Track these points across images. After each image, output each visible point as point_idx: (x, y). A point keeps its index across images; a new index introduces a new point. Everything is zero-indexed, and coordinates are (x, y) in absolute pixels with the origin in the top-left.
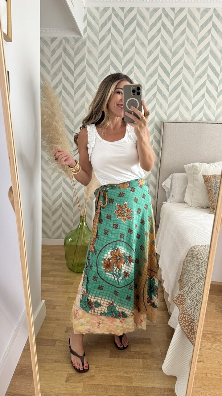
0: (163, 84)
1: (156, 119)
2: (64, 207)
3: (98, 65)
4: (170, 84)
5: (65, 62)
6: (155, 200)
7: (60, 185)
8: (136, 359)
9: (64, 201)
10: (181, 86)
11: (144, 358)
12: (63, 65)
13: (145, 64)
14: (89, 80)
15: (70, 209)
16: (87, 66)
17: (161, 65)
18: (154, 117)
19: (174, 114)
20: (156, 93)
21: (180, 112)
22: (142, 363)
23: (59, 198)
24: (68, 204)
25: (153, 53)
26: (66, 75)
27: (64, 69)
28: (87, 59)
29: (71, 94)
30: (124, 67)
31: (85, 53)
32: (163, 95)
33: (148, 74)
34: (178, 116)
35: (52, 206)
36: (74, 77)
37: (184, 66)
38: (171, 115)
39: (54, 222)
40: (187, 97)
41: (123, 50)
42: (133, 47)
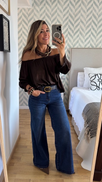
12: (22, 21)
19: (76, 45)
20: (67, 35)
21: (79, 43)
26: (24, 26)
31: (33, 15)
40: (82, 36)
41: (52, 14)
42: (56, 13)
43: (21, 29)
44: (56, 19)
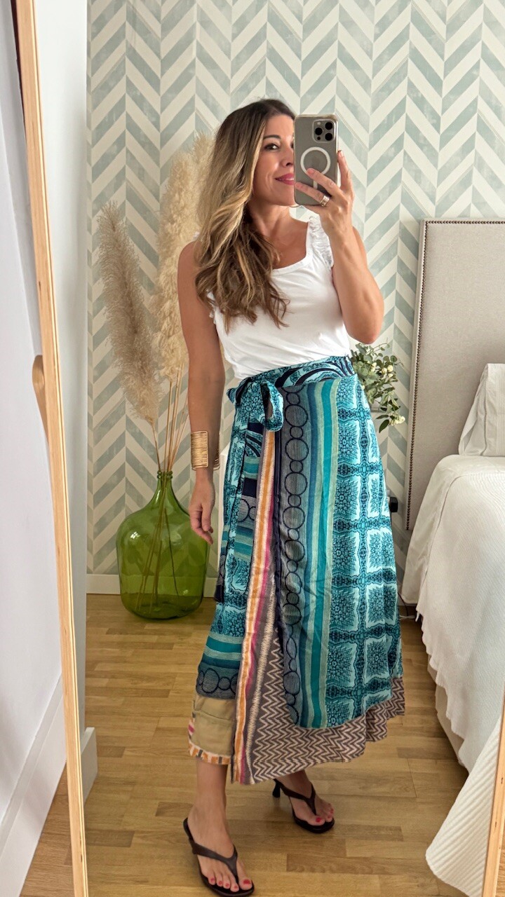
0: (423, 112)
1: (405, 215)
2: (129, 480)
3: (229, 58)
4: (444, 111)
5: (135, 51)
6: (405, 454)
7: (117, 414)
8: (360, 876)
9: (131, 459)
10: (476, 115)
11: (383, 872)
12: (127, 60)
13: (371, 56)
14: (206, 102)
15: (148, 484)
16: (198, 63)
17: (416, 56)
18: (398, 207)
19: (457, 199)
20: (401, 139)
21: (475, 191)
22: (378, 885)
23: (115, 451)
24: (144, 468)
25: (391, 23)
26: (136, 89)
27: (131, 71)
28: (197, 42)
29: (150, 143)
30: (307, 64)
31: (194, 26)
32: (423, 144)
33: (377, 83)
34: (469, 206)
35: (96, 473)
36: (162, 93)
37: (482, 61)
38: (448, 201)
39: (101, 525)
40: (493, 148)
41: (306, 15)
42: (333, 7)
43: (121, 105)
44: (331, 44)
